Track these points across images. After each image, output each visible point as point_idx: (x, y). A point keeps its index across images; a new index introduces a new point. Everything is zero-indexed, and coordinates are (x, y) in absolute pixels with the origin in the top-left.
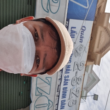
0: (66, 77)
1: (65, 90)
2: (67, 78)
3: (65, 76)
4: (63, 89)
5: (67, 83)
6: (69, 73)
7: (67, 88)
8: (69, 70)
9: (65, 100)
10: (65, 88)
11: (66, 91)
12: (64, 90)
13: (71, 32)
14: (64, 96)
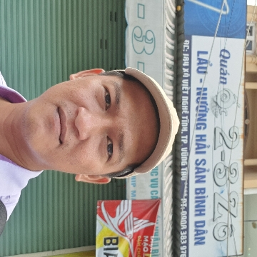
0: (198, 162)
1: (200, 195)
2: (201, 166)
3: (198, 160)
4: (196, 193)
5: (204, 177)
6: (204, 152)
7: (204, 189)
8: (205, 146)
9: (204, 222)
10: (200, 189)
11: (204, 197)
12: (199, 193)
13: (198, 62)
14: (200, 211)
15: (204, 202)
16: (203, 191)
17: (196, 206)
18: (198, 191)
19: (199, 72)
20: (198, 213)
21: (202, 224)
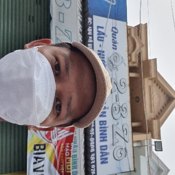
1: (103, 126)
4: (100, 125)
7: (105, 121)
9: (106, 146)
10: (103, 122)
11: (106, 127)
13: (98, 33)
14: (103, 137)
15: (106, 131)
16: (104, 123)
17: (101, 134)
18: (101, 123)
19: (99, 40)
20: (102, 139)
21: (105, 148)
